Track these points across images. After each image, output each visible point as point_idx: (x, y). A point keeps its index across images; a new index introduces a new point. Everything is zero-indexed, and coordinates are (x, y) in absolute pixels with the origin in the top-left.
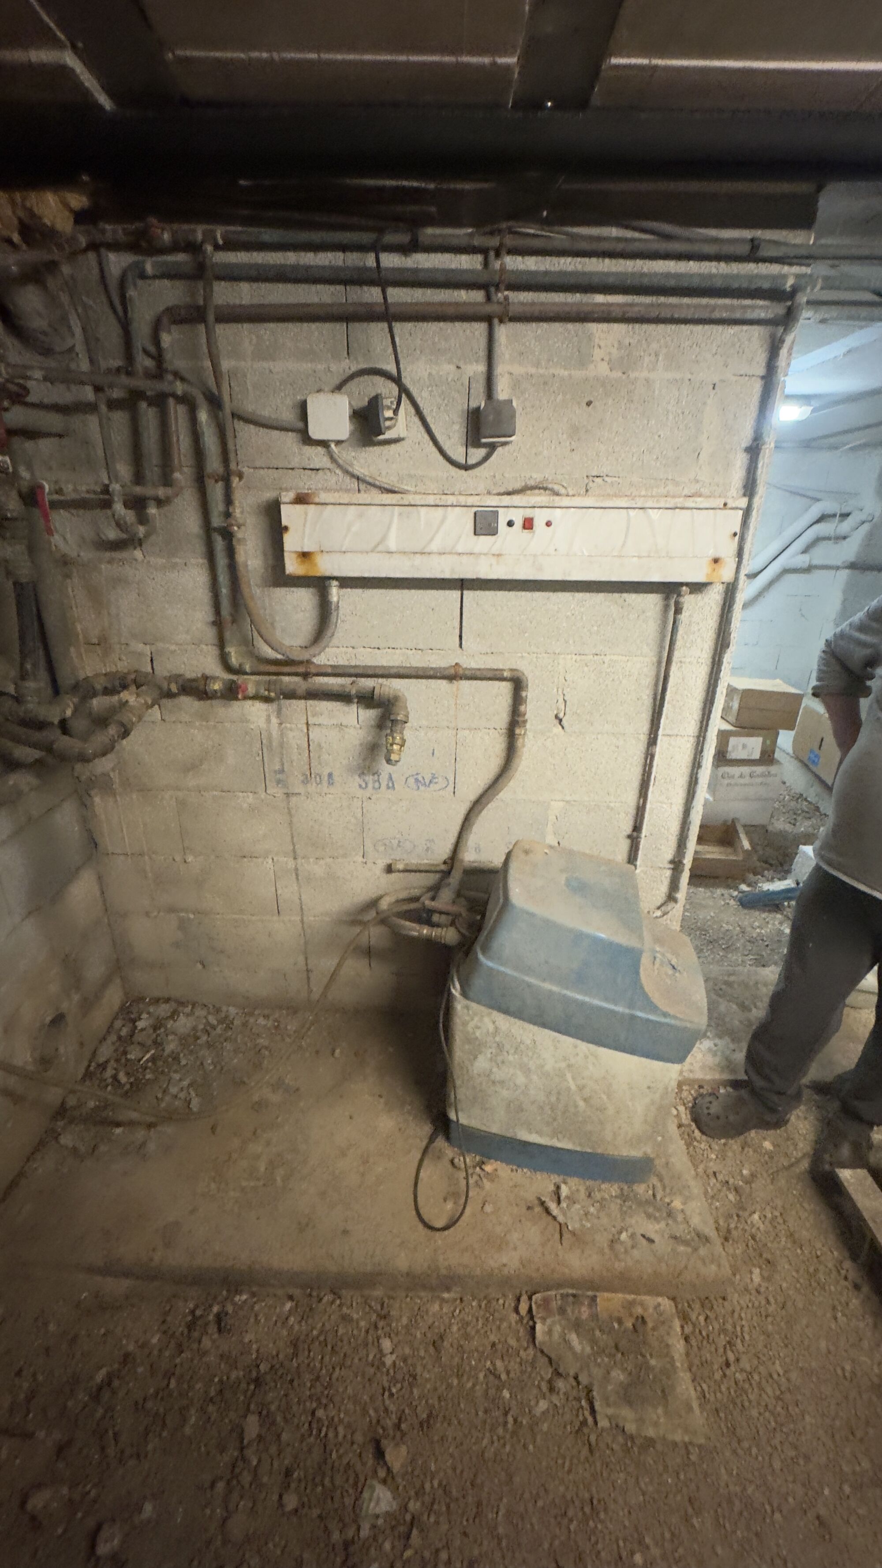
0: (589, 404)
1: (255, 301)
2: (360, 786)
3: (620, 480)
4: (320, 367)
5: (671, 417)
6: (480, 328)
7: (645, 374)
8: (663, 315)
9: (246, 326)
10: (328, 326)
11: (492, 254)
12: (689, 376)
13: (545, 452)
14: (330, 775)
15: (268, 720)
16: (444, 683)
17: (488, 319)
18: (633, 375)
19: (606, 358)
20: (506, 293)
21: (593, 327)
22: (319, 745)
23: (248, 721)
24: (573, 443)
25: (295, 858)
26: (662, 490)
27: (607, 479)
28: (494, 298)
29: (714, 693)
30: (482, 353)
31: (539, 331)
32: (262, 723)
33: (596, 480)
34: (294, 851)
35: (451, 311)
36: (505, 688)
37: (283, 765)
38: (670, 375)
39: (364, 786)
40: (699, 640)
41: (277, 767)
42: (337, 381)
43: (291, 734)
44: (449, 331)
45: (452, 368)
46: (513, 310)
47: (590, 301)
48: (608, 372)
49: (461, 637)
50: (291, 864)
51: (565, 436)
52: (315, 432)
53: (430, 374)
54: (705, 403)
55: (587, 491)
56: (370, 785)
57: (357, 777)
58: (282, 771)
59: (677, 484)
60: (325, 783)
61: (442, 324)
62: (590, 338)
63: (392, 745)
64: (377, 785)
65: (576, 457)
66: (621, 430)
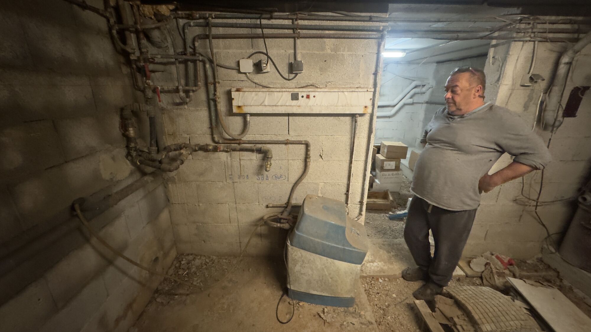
0: (325, 61)
1: (224, 33)
2: (257, 179)
3: (336, 83)
4: (244, 51)
5: (350, 65)
6: (292, 40)
7: (342, 53)
8: (345, 37)
9: (221, 40)
10: (246, 39)
11: (294, 20)
12: (355, 53)
13: (313, 75)
14: (247, 176)
15: (227, 158)
16: (283, 145)
17: (294, 38)
18: (338, 53)
19: (330, 48)
20: (299, 31)
21: (325, 40)
22: (244, 166)
23: (220, 159)
24: (321, 72)
25: (236, 204)
26: (349, 86)
27: (332, 83)
28: (296, 32)
29: (369, 147)
30: (293, 47)
31: (309, 41)
32: (225, 159)
33: (329, 83)
34: (235, 201)
35: (282, 36)
36: (303, 147)
37: (232, 172)
38: (349, 53)
39: (258, 179)
40: (363, 131)
41: (230, 173)
42: (248, 55)
43: (234, 163)
44: (282, 41)
45: (284, 51)
46: (301, 36)
47: (324, 33)
48: (330, 52)
49: (289, 131)
50: (235, 206)
51: (318, 70)
52: (242, 70)
53: (277, 53)
54: (360, 61)
55: (326, 86)
56: (260, 179)
57: (256, 176)
58: (232, 175)
59: (353, 84)
60: (246, 178)
61: (280, 39)
62: (325, 42)
63: (267, 165)
64: (263, 179)
65: (322, 76)
66: (335, 69)
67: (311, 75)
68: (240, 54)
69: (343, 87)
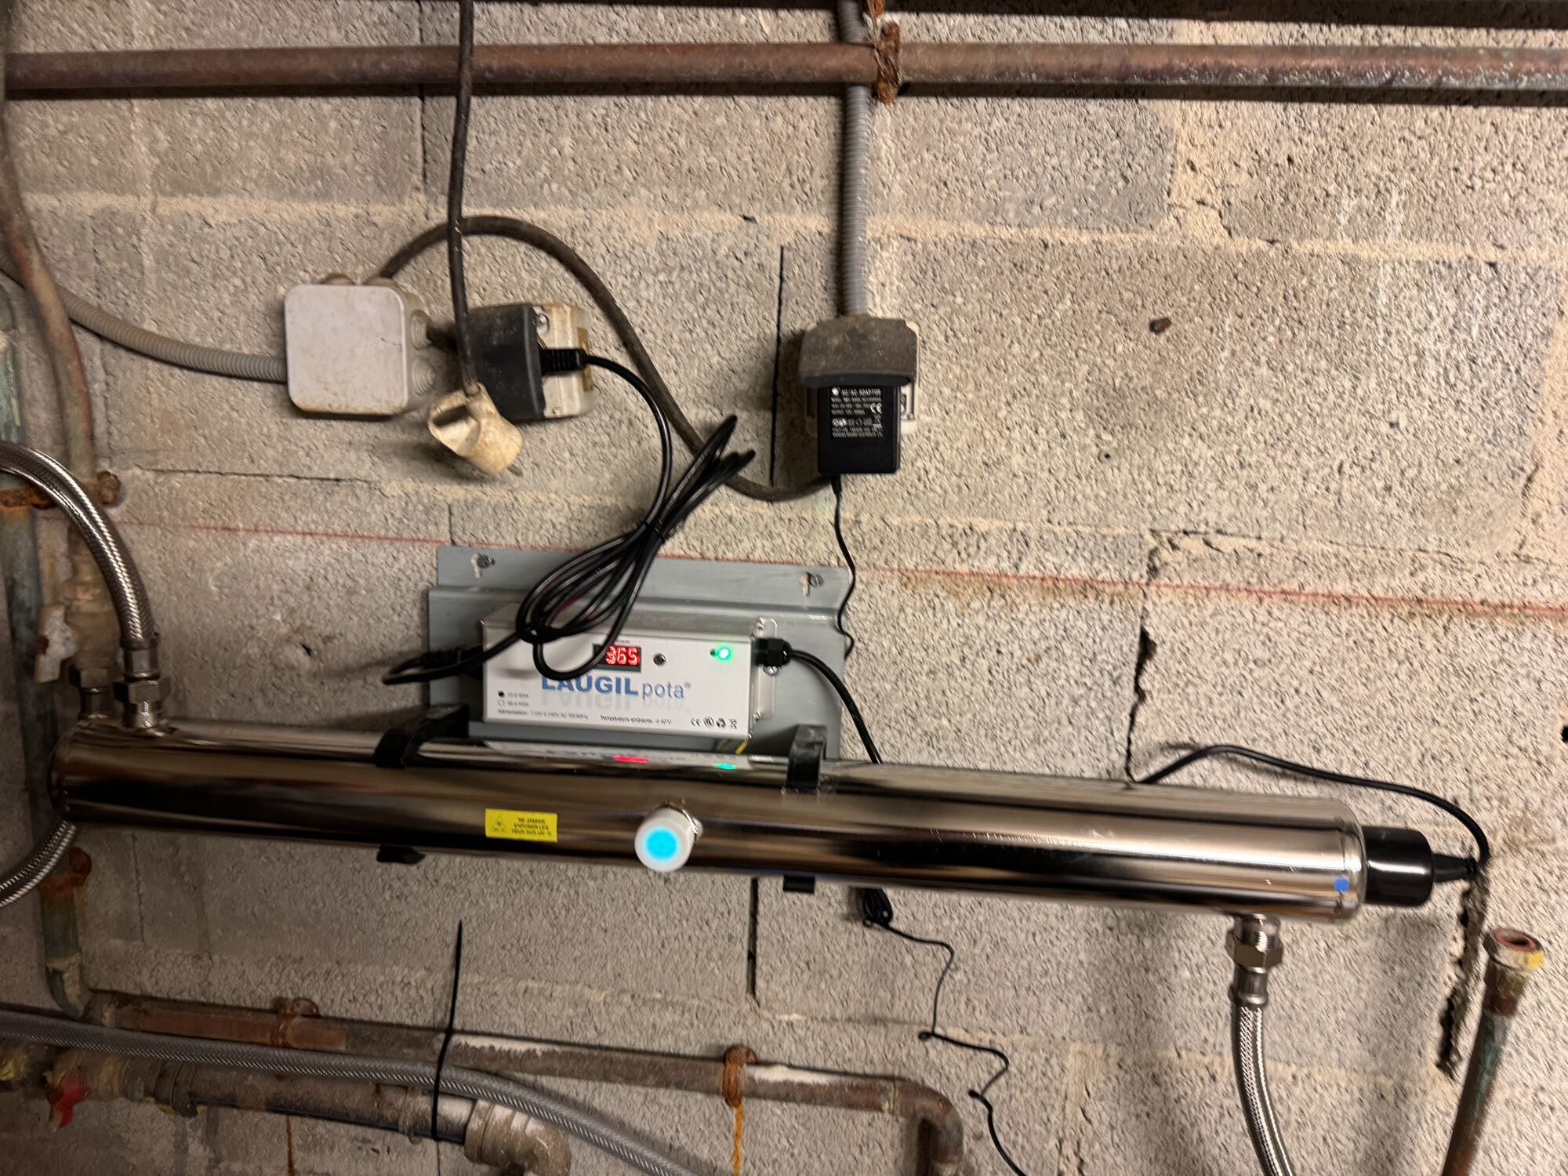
0: (1160, 326)
4: (344, 212)
5: (1432, 370)
6: (817, 112)
7: (1345, 245)
9: (139, 105)
12: (1493, 255)
16: (697, 1098)
17: (837, 89)
18: (1302, 248)
19: (1216, 199)
20: (889, 17)
21: (1170, 111)
24: (1106, 437)
26: (1405, 583)
28: (857, 33)
30: (821, 182)
31: (998, 123)
32: (160, 1158)
33: (1185, 542)
35: (714, 67)
38: (1423, 250)
42: (386, 250)
44: (721, 120)
45: (733, 220)
46: (907, 66)
47: (1162, 40)
48: (1220, 238)
49: (752, 957)
51: (1080, 416)
53: (664, 237)
59: (1455, 565)
61: (699, 101)
62: (1161, 142)
65: (1118, 477)
66: (1265, 404)
67: (999, 462)
68: (307, 241)
69: (1342, 587)
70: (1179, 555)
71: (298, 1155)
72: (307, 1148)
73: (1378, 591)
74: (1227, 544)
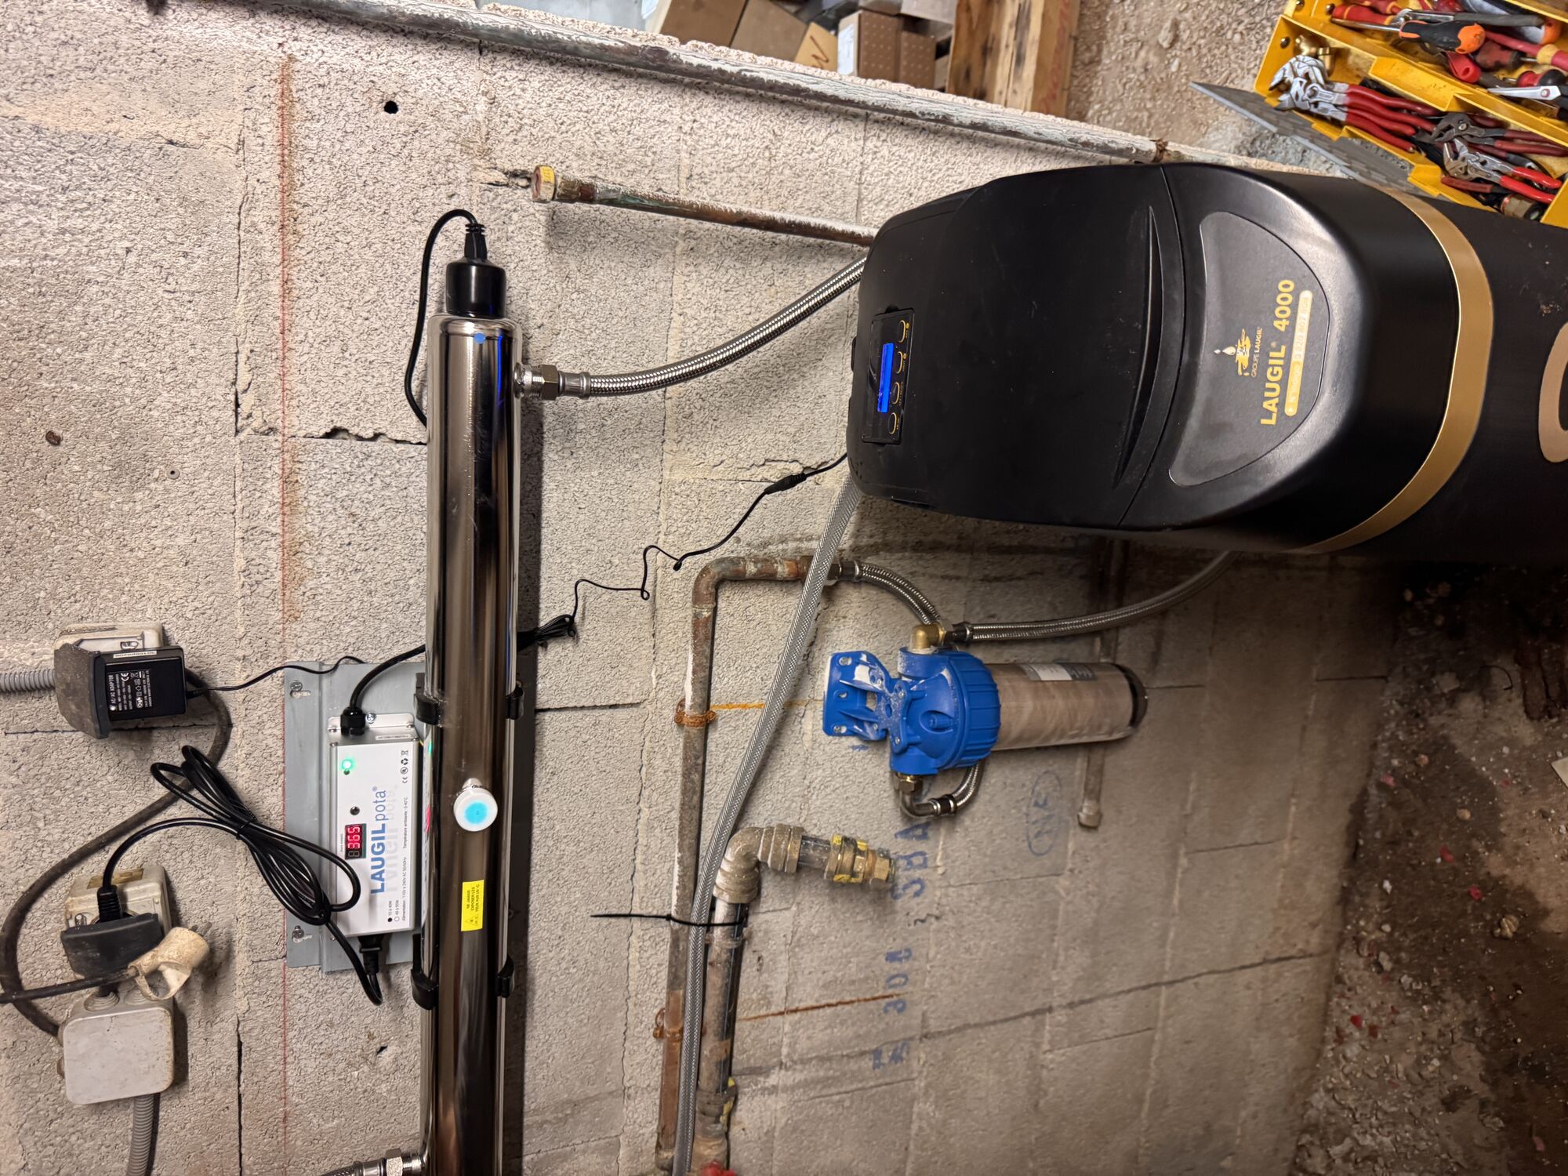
0: (54, 439)
2: (917, 894)
3: (244, 351)
5: (76, 222)
13: (181, 541)
14: (892, 957)
15: (773, 1090)
16: (714, 736)
22: (825, 986)
23: (770, 1133)
24: (156, 474)
25: (1050, 1010)
26: (268, 238)
27: (241, 386)
32: (777, 1103)
34: (1033, 1014)
39: (917, 887)
43: (803, 1045)
50: (1061, 1016)
51: (139, 495)
52: (156, 1078)
54: (37, 129)
56: (917, 874)
57: (899, 903)
58: (877, 1053)
60: (905, 966)
64: (917, 860)
65: (189, 464)
66: (118, 353)
67: (182, 553)
68: (33, 1091)
69: (275, 288)
70: (257, 413)
71: (774, 1009)
72: (769, 1004)
73: (277, 259)
74: (244, 378)
